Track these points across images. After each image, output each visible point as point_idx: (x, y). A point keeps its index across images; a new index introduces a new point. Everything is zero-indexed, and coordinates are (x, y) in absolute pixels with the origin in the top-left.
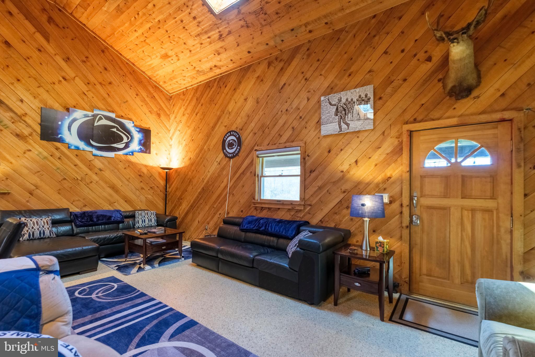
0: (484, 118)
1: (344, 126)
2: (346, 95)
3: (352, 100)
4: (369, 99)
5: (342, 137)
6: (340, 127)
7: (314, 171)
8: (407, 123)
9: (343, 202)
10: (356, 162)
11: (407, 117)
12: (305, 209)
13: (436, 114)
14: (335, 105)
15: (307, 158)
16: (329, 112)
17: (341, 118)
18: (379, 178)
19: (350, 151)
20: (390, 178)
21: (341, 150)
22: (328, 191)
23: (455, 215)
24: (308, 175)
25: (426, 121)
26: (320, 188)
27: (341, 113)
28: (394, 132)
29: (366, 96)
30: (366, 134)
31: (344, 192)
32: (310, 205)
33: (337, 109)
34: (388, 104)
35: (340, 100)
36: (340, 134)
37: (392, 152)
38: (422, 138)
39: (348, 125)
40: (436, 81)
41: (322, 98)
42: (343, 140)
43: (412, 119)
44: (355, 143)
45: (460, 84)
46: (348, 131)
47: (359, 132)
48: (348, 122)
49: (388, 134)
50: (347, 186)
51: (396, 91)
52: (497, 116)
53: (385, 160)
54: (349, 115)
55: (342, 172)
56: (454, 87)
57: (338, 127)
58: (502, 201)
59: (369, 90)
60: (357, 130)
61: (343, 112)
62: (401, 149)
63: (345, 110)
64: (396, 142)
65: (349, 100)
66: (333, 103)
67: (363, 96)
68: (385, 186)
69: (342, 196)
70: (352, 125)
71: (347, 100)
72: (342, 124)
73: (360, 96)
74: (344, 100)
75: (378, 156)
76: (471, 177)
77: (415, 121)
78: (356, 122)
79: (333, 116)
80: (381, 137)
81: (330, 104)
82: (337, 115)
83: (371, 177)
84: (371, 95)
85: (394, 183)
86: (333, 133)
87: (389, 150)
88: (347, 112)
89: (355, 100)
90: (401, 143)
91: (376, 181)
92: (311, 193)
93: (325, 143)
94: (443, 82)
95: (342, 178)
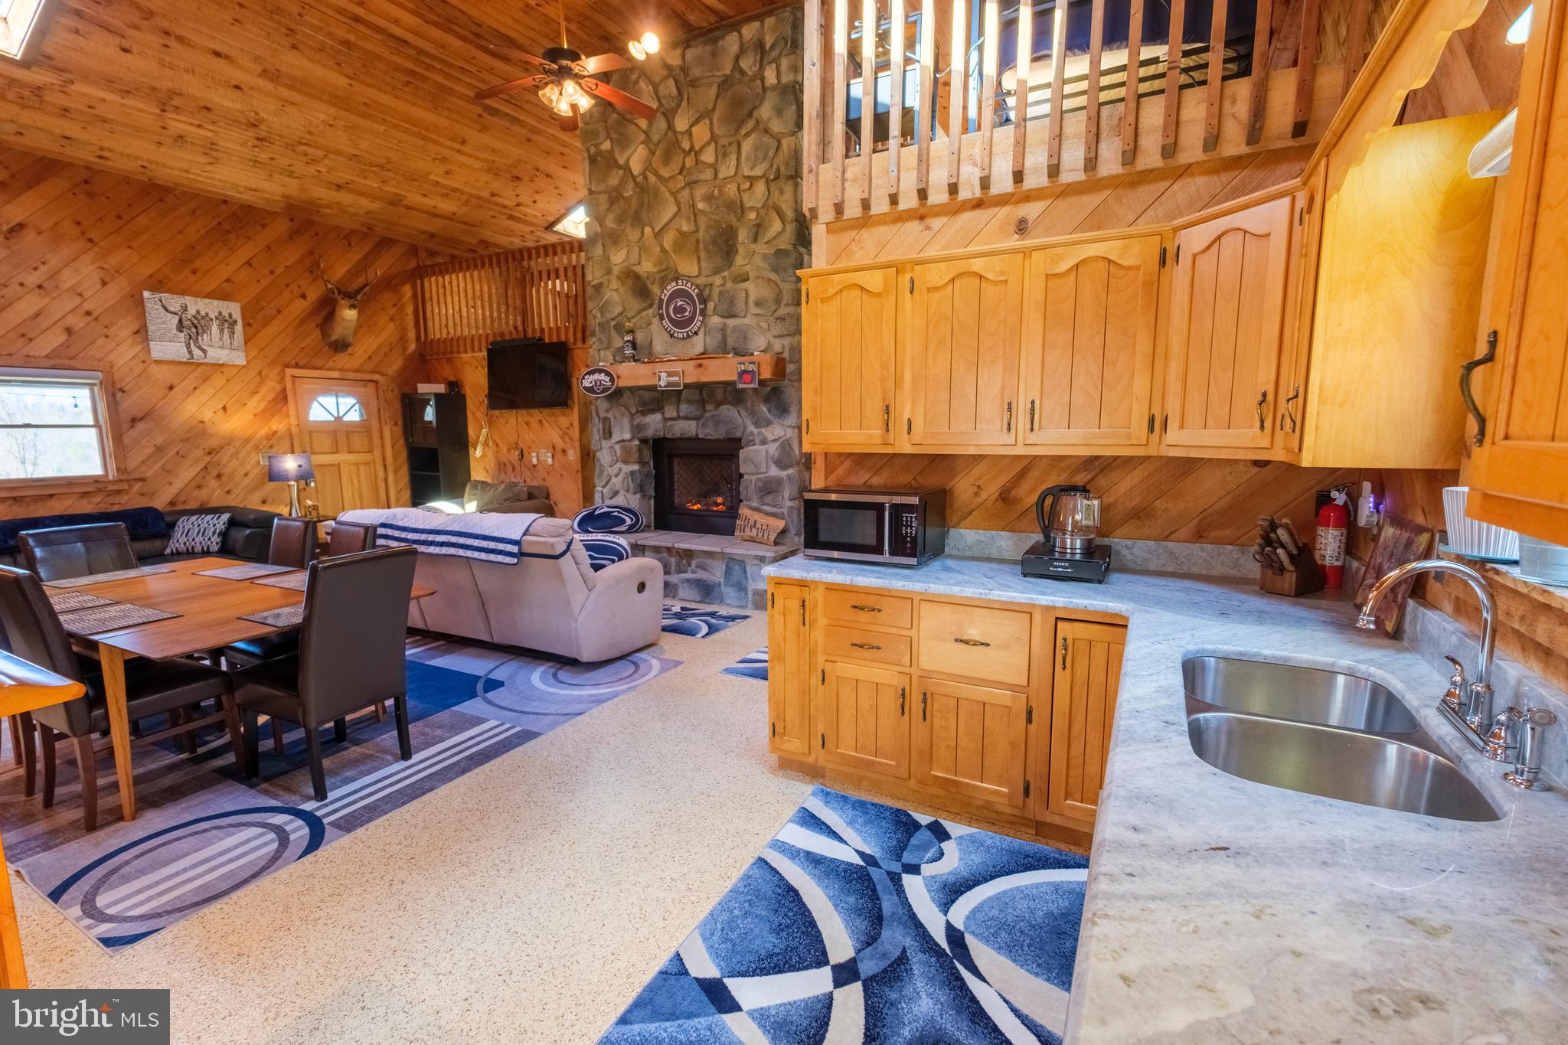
0: (358, 376)
1: (197, 352)
2: (196, 304)
3: (207, 315)
4: (235, 322)
5: (192, 367)
6: (190, 352)
7: (141, 419)
8: (287, 366)
9: (210, 468)
10: (224, 408)
11: (288, 359)
12: (131, 486)
13: (317, 362)
14: (176, 314)
15: (119, 395)
16: (164, 323)
17: (190, 338)
18: (263, 431)
19: (211, 391)
20: (276, 432)
21: (195, 388)
22: (178, 453)
23: (344, 470)
24: (125, 426)
25: (308, 368)
26: (159, 449)
27: (189, 329)
28: (274, 373)
29: (230, 315)
30: (235, 370)
31: (210, 453)
32: (142, 480)
33: (180, 321)
34: (260, 335)
35: (185, 309)
36: (191, 364)
37: (274, 399)
38: (305, 386)
39: (205, 352)
40: (313, 325)
41: (146, 294)
42: (196, 373)
43: (293, 363)
44: (218, 380)
45: (343, 340)
46: (206, 361)
47: (223, 365)
48: (205, 348)
49: (267, 376)
50: (213, 443)
51: (269, 322)
52: (368, 377)
53: (264, 411)
54: (205, 336)
55: (202, 422)
56: (337, 340)
57: (185, 350)
58: (377, 453)
59: (234, 309)
60: (221, 362)
61: (194, 330)
62: (286, 397)
63: (196, 327)
64: (279, 388)
65: (203, 313)
66: (172, 309)
67: (225, 314)
68: (271, 443)
69: (208, 459)
70: (211, 352)
71: (198, 312)
72: (193, 347)
73: (220, 313)
74: (192, 311)
75: (256, 403)
76: (353, 432)
77: (297, 366)
78: (218, 350)
79: (175, 331)
80: (258, 378)
81: (166, 309)
82: (181, 331)
83: (249, 432)
84: (237, 316)
85: (279, 439)
86: (176, 359)
87: (271, 396)
88: (200, 331)
89: (212, 315)
90: (284, 390)
91: (258, 436)
92: (141, 458)
93: (161, 374)
94: (321, 329)
95: (204, 433)
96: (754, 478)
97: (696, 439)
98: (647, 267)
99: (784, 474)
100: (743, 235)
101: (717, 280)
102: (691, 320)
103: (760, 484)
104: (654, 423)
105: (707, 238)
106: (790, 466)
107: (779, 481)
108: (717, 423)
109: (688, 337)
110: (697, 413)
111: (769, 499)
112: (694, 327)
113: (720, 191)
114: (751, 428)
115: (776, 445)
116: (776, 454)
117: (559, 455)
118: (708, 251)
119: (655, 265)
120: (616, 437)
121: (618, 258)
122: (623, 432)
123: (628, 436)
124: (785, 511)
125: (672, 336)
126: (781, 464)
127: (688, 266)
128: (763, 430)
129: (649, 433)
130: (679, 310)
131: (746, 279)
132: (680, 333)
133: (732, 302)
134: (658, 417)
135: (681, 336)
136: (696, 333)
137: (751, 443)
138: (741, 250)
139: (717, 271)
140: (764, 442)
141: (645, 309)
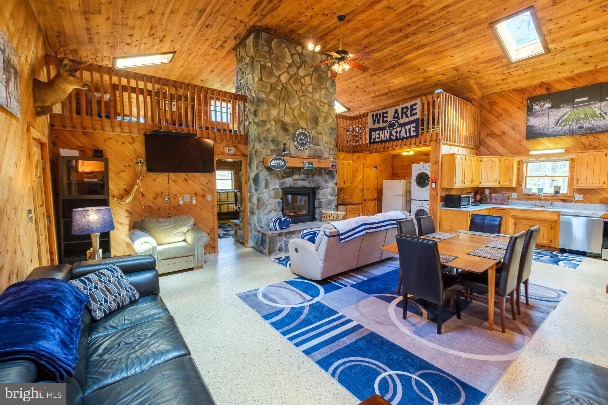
1: (9, 99)
2: (8, 45)
3: (11, 60)
4: (18, 73)
6: (7, 98)
11: (28, 118)
13: (33, 123)
14: (2, 52)
17: (7, 82)
25: (34, 128)
27: (6, 72)
29: (16, 65)
33: (4, 61)
37: (27, 156)
39: (11, 101)
43: (29, 122)
48: (11, 96)
49: (24, 132)
54: (10, 83)
61: (7, 74)
63: (8, 71)
64: (27, 144)
65: (10, 58)
66: (1, 46)
67: (15, 63)
72: (8, 93)
73: (14, 61)
77: (30, 125)
79: (2, 72)
80: (22, 134)
82: (4, 74)
84: (18, 67)
87: (26, 153)
88: (9, 76)
89: (12, 62)
96: (324, 200)
97: (306, 187)
98: (287, 120)
99: (332, 198)
100: (321, 120)
101: (314, 132)
102: (305, 144)
103: (327, 202)
104: (289, 182)
105: (310, 117)
106: (333, 196)
107: (332, 200)
108: (313, 182)
109: (304, 150)
110: (307, 178)
111: (329, 207)
112: (306, 146)
113: (314, 103)
114: (323, 184)
115: (330, 189)
116: (331, 192)
117: (201, 199)
118: (311, 121)
119: (291, 120)
120: (272, 187)
121: (274, 112)
122: (275, 184)
123: (278, 187)
124: (333, 210)
125: (297, 148)
126: (332, 195)
127: (303, 124)
128: (327, 184)
129: (288, 185)
130: (302, 140)
131: (321, 134)
132: (301, 148)
133: (318, 140)
134: (290, 179)
135: (301, 149)
136: (306, 149)
137: (323, 188)
138: (320, 124)
139: (313, 129)
140: (327, 188)
141: (286, 136)
